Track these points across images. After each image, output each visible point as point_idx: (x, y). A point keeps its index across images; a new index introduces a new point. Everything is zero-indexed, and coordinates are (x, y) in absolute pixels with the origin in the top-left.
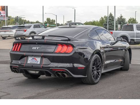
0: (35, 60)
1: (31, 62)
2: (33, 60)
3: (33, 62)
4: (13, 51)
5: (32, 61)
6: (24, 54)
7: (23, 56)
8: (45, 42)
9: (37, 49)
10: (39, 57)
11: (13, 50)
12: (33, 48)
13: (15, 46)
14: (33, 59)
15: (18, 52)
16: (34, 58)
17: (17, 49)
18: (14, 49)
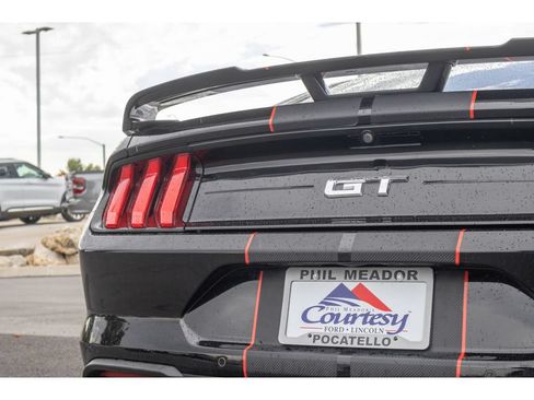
0: (364, 307)
1: (320, 329)
2: (342, 309)
3: (348, 330)
4: (112, 231)
5: (335, 318)
6: (246, 244)
7: (226, 274)
8: (464, 114)
9: (383, 189)
10: (412, 276)
11: (112, 218)
12: (329, 190)
13: (123, 185)
14: (341, 292)
15: (167, 230)
16: (351, 285)
17: (152, 214)
18: (124, 215)
